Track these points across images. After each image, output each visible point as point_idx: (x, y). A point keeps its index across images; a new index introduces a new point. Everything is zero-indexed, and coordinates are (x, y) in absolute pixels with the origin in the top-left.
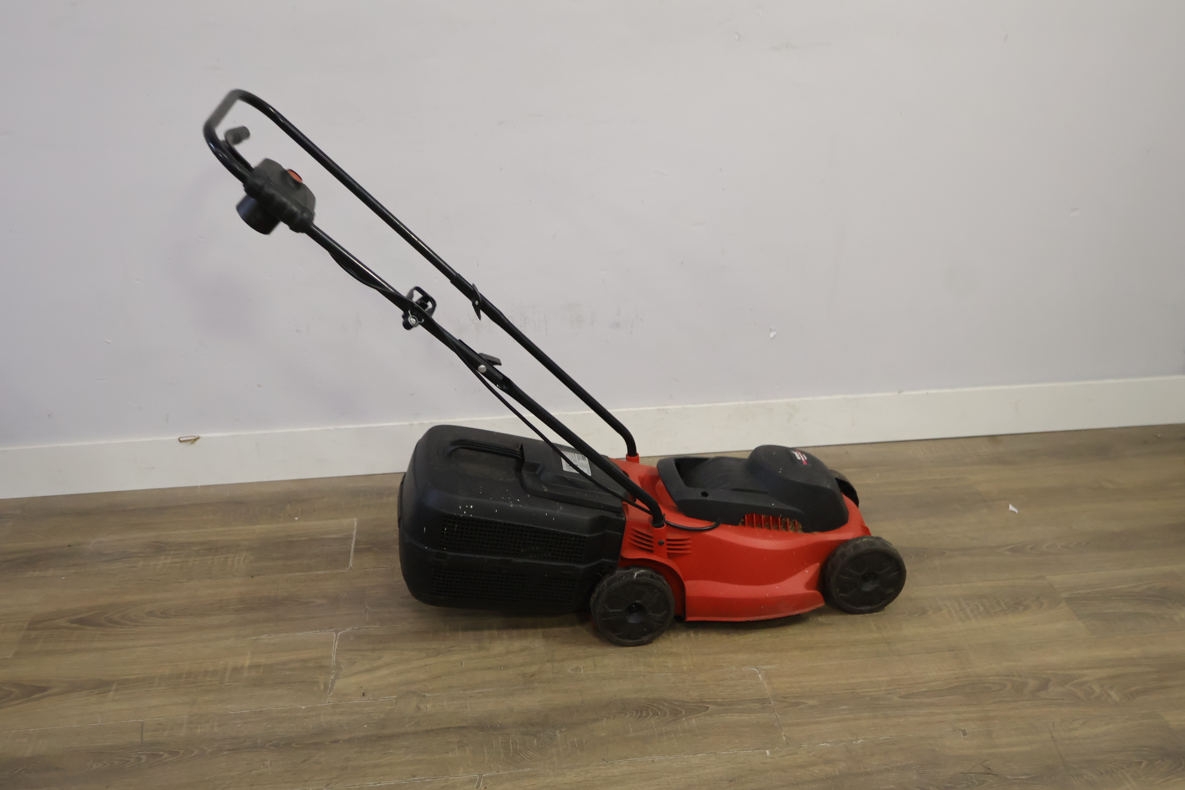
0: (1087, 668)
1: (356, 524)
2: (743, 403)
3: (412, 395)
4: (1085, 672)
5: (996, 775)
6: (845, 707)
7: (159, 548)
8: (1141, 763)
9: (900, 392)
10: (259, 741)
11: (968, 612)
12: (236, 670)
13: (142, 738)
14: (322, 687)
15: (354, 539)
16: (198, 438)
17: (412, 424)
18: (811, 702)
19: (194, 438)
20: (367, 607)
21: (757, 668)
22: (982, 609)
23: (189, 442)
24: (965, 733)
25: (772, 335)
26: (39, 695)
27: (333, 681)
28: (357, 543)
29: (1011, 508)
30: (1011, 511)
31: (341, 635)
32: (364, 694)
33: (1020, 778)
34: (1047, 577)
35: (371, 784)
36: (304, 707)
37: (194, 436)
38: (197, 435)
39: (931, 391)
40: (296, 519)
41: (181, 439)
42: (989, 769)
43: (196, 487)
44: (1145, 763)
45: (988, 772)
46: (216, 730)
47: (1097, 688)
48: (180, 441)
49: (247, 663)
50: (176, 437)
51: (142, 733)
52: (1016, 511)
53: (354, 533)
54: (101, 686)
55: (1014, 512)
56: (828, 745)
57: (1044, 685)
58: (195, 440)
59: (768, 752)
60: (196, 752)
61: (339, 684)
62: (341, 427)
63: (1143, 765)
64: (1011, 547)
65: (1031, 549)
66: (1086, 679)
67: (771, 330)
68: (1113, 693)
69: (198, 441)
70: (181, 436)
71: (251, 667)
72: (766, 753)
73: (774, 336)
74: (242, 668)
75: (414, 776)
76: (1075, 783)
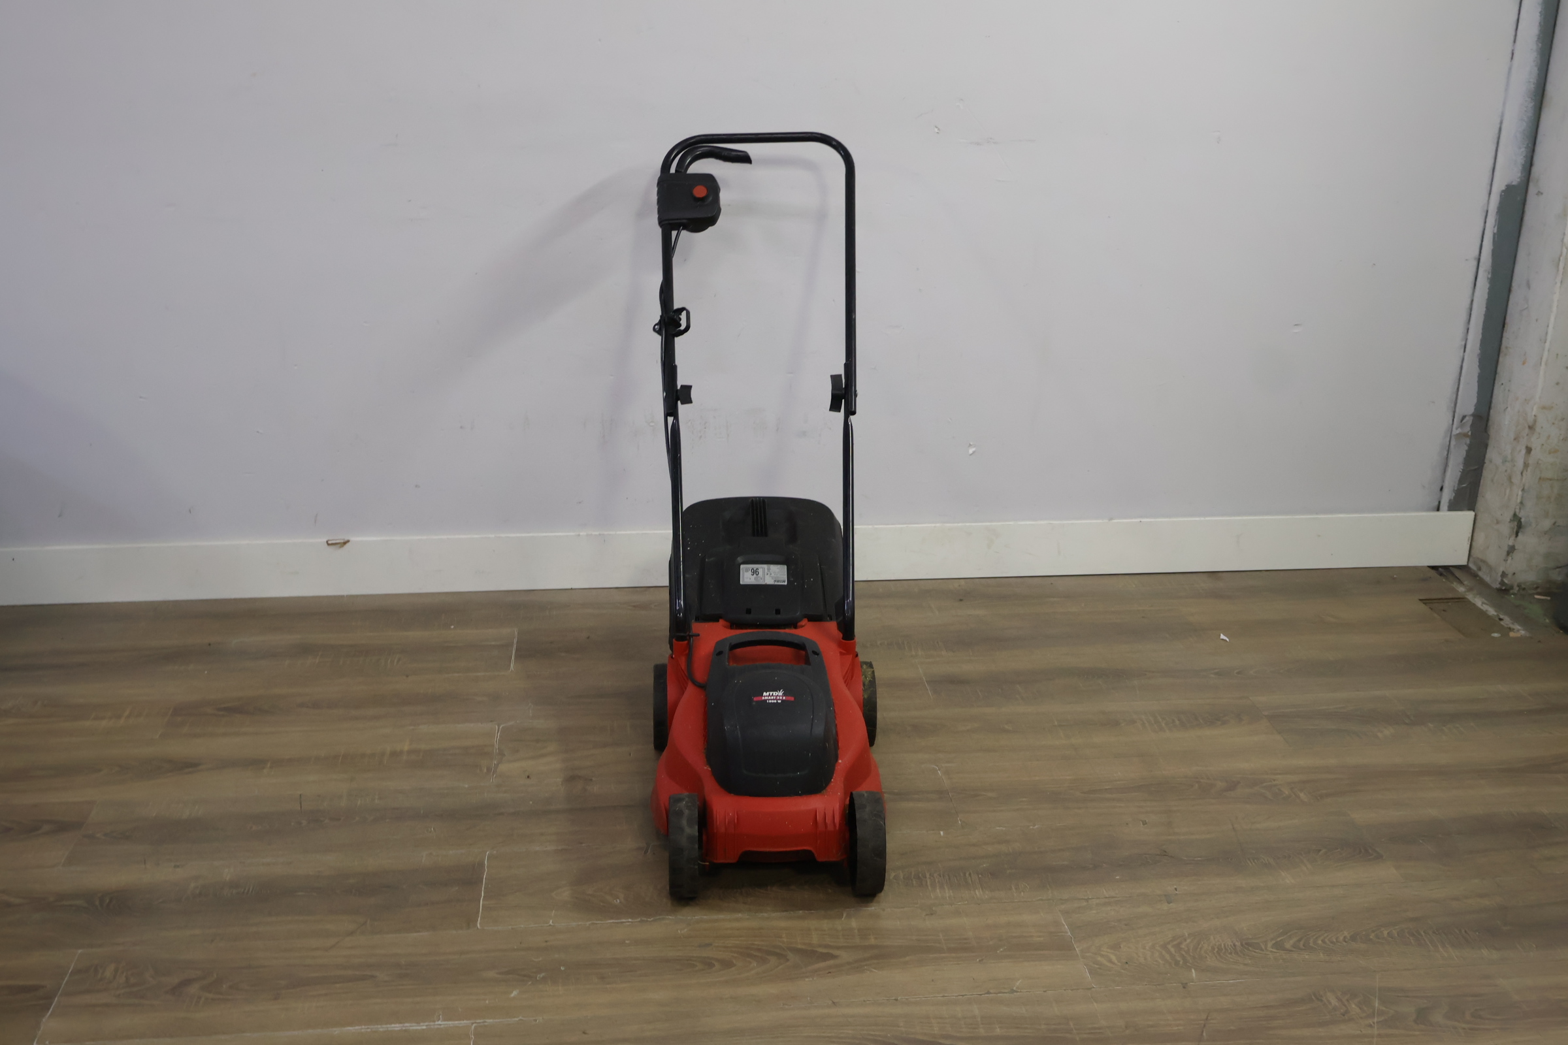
0: (1280, 774)
1: (516, 633)
2: (938, 525)
3: (580, 503)
4: (1279, 776)
5: (1171, 857)
6: (1024, 799)
7: (305, 650)
8: (1320, 850)
9: (1111, 519)
10: (422, 812)
11: (1163, 725)
12: (394, 754)
13: (301, 807)
14: (485, 770)
15: (515, 646)
16: (348, 541)
17: (579, 535)
18: (990, 794)
19: (342, 541)
20: (530, 704)
21: (937, 766)
22: (1177, 722)
23: (339, 545)
24: (1145, 823)
25: (971, 451)
26: (190, 769)
27: (497, 766)
28: (517, 650)
29: (1222, 636)
30: (1223, 639)
31: (503, 727)
32: (528, 777)
33: (1196, 859)
34: (1251, 698)
35: (537, 848)
36: (466, 786)
37: (344, 539)
38: (346, 539)
39: (1143, 520)
40: (452, 627)
41: (330, 542)
42: (1165, 852)
43: (342, 597)
44: (1324, 851)
45: (1164, 854)
46: (376, 801)
47: (1287, 792)
48: (328, 544)
49: (406, 748)
50: (325, 540)
51: (301, 804)
52: (1228, 640)
53: (515, 641)
54: (256, 764)
55: (1225, 640)
56: (1004, 829)
57: (1232, 786)
58: (345, 543)
59: (942, 833)
60: (357, 818)
61: (503, 768)
62: (503, 535)
63: (1321, 853)
64: (1216, 671)
65: (1238, 673)
66: (1274, 783)
67: (970, 445)
68: (1302, 795)
69: (347, 545)
70: (330, 538)
71: (410, 752)
72: (940, 833)
73: (974, 452)
74: (401, 752)
75: (582, 843)
76: (1250, 864)
